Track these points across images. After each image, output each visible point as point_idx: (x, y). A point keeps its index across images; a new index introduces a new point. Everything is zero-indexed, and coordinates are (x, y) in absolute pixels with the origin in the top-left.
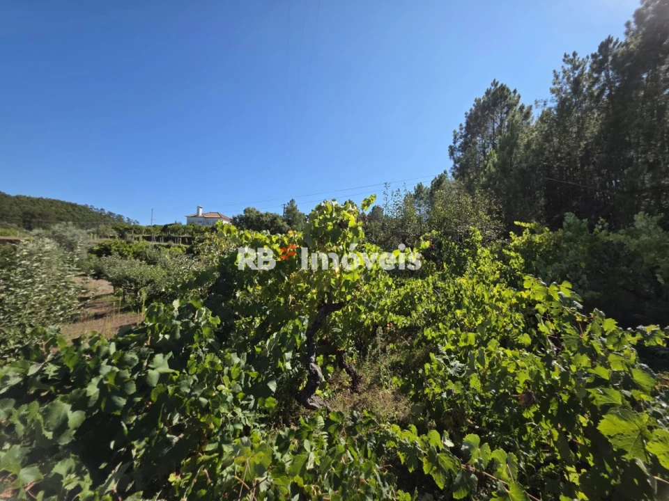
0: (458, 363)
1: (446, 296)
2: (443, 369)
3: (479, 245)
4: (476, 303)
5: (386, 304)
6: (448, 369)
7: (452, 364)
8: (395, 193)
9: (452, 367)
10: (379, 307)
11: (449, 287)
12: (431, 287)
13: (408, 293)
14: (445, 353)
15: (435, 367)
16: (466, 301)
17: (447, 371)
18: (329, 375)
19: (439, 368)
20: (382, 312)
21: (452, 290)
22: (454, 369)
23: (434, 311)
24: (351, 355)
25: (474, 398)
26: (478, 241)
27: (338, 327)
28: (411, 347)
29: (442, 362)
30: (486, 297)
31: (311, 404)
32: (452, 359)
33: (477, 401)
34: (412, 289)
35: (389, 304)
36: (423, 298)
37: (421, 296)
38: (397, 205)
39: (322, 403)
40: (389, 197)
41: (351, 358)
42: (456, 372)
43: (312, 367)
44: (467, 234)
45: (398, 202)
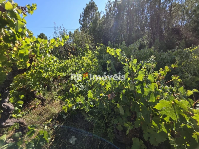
0: (83, 86)
1: (79, 65)
2: (77, 89)
3: (88, 49)
4: (88, 65)
5: (55, 68)
6: (79, 89)
7: (81, 86)
8: (59, 28)
9: (81, 87)
10: (51, 70)
11: (80, 62)
12: (74, 62)
13: (66, 64)
14: (78, 83)
15: (74, 89)
16: (85, 65)
17: (79, 90)
18: (20, 105)
19: (76, 89)
20: (53, 72)
21: (81, 63)
22: (81, 88)
23: (75, 70)
24: (39, 92)
25: (90, 103)
26: (88, 48)
27: (32, 81)
28: (68, 83)
29: (77, 86)
30: (91, 63)
31: (5, 125)
32: (80, 85)
33: (91, 105)
34: (67, 63)
35: (56, 68)
36: (71, 66)
37: (70, 65)
38: (60, 33)
39: (16, 121)
40: (57, 29)
41: (39, 93)
42: (82, 89)
43: (4, 105)
44: (85, 46)
45: (61, 32)
